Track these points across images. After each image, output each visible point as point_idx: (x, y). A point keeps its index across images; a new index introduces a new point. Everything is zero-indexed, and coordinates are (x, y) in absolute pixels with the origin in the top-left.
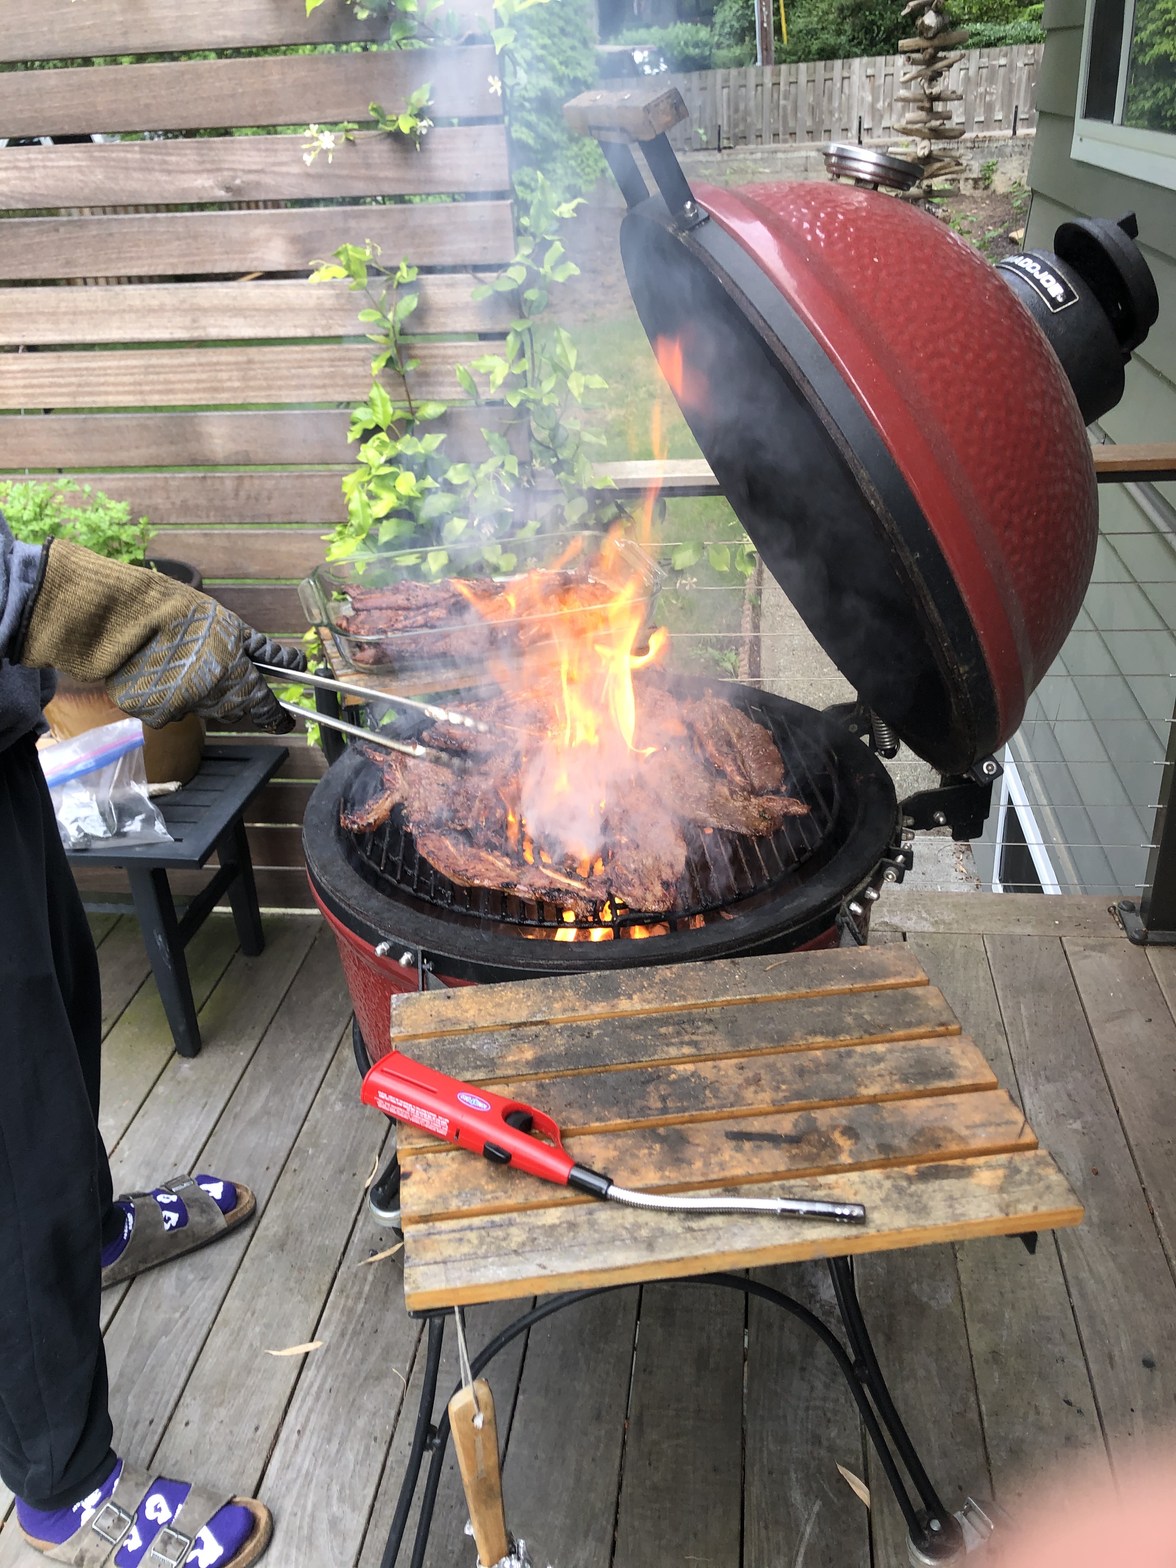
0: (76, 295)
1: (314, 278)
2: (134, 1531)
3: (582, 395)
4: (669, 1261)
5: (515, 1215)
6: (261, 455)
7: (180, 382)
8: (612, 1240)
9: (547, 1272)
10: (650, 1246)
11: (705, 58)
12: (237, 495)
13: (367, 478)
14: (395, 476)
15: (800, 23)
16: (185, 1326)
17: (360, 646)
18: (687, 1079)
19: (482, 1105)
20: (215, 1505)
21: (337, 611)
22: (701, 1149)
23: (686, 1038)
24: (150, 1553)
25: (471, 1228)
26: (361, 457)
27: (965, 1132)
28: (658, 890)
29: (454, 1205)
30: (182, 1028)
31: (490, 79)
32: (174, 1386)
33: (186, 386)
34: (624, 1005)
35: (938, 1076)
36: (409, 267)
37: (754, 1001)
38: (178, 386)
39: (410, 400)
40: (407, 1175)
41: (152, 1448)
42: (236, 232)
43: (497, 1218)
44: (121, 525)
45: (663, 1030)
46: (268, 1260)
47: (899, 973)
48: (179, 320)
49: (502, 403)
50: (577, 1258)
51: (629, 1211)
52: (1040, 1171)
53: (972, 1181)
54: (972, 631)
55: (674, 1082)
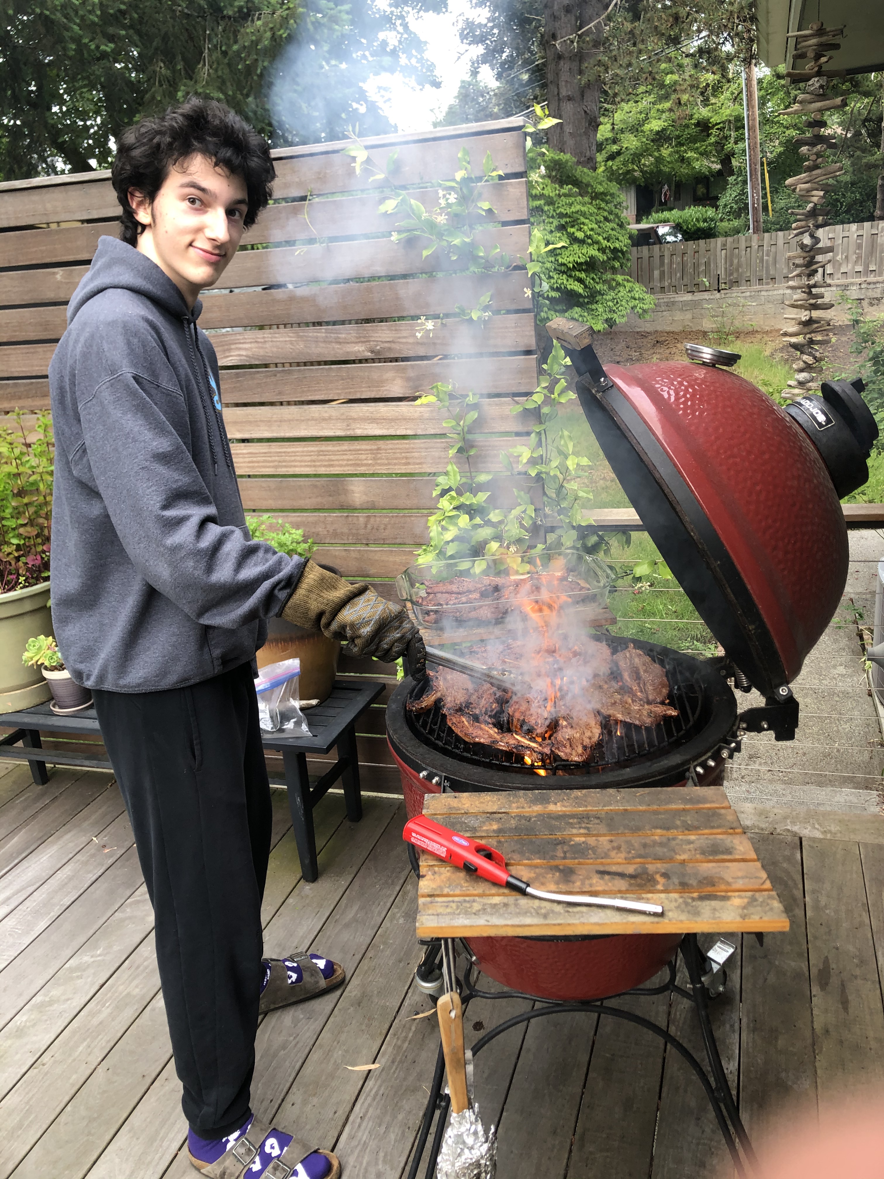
0: (282, 411)
1: (418, 402)
2: (257, 1159)
3: (576, 470)
4: (554, 925)
5: (477, 898)
6: (381, 504)
7: (337, 460)
8: (526, 913)
9: (490, 924)
10: (545, 916)
11: (710, 229)
12: (366, 527)
13: (442, 517)
14: (458, 516)
15: (782, 203)
16: (296, 1045)
17: (428, 613)
18: (580, 844)
19: (465, 843)
20: (307, 1151)
21: (417, 594)
22: (581, 877)
23: (583, 825)
24: (266, 1173)
25: (453, 902)
26: (440, 506)
27: (730, 880)
28: (580, 750)
29: (446, 891)
30: (307, 861)
31: (525, 290)
32: (287, 1081)
33: (341, 462)
34: (552, 807)
35: (723, 853)
36: (474, 394)
37: (626, 810)
38: (337, 463)
39: (471, 472)
40: (423, 876)
41: (271, 1116)
42: (375, 375)
43: (467, 899)
44: (298, 543)
45: (571, 821)
46: (349, 1011)
47: (713, 802)
48: (339, 425)
49: (526, 473)
50: (506, 919)
51: (537, 902)
52: (769, 901)
53: (729, 903)
54: (754, 605)
55: (573, 845)
